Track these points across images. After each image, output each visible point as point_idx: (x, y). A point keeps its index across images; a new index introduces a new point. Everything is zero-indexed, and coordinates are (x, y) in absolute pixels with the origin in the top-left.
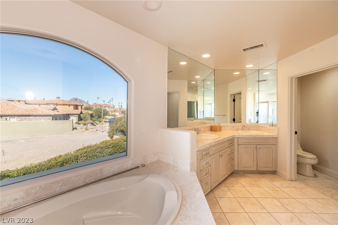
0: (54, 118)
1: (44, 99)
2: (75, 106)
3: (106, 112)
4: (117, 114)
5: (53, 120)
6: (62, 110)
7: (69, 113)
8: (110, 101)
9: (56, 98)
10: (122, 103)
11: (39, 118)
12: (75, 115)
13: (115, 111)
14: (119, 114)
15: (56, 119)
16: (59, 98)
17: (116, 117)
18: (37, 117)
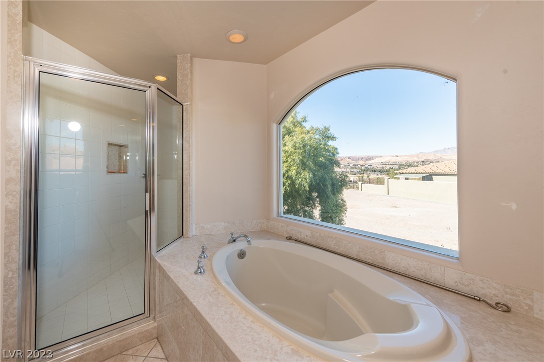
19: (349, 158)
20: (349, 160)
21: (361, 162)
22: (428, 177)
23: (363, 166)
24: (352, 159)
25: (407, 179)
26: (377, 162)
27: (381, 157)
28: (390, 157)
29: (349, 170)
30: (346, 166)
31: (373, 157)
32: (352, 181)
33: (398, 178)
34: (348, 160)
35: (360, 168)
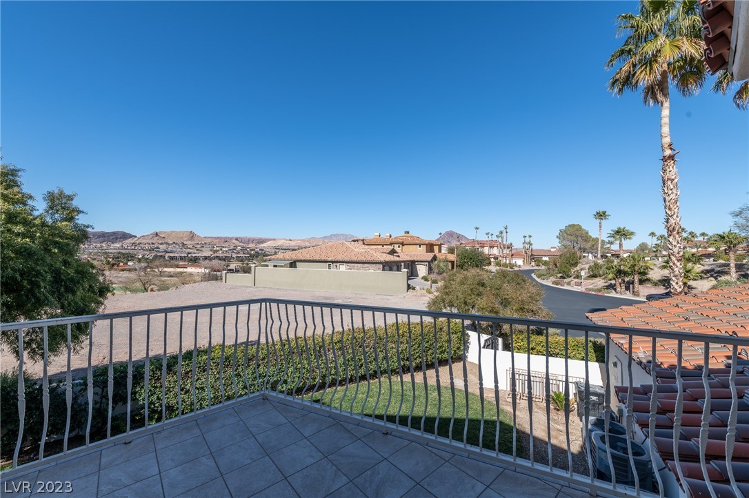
0: (387, 268)
1: (390, 236)
2: (429, 247)
3: (480, 258)
4: (520, 262)
5: (383, 270)
6: (405, 254)
7: (415, 259)
8: (501, 233)
9: (403, 234)
10: (530, 236)
11: (368, 267)
12: (424, 263)
13: (512, 255)
14: (524, 261)
15: (391, 270)
16: (408, 233)
17: (516, 269)
18: (366, 265)
19: (237, 239)
20: (237, 241)
21: (251, 246)
22: (293, 264)
23: (252, 250)
24: (240, 240)
25: (275, 266)
26: (271, 245)
27: (274, 240)
28: (283, 241)
29: (234, 255)
30: (230, 250)
31: (266, 239)
32: (233, 270)
33: (267, 266)
34: (234, 241)
35: (248, 253)
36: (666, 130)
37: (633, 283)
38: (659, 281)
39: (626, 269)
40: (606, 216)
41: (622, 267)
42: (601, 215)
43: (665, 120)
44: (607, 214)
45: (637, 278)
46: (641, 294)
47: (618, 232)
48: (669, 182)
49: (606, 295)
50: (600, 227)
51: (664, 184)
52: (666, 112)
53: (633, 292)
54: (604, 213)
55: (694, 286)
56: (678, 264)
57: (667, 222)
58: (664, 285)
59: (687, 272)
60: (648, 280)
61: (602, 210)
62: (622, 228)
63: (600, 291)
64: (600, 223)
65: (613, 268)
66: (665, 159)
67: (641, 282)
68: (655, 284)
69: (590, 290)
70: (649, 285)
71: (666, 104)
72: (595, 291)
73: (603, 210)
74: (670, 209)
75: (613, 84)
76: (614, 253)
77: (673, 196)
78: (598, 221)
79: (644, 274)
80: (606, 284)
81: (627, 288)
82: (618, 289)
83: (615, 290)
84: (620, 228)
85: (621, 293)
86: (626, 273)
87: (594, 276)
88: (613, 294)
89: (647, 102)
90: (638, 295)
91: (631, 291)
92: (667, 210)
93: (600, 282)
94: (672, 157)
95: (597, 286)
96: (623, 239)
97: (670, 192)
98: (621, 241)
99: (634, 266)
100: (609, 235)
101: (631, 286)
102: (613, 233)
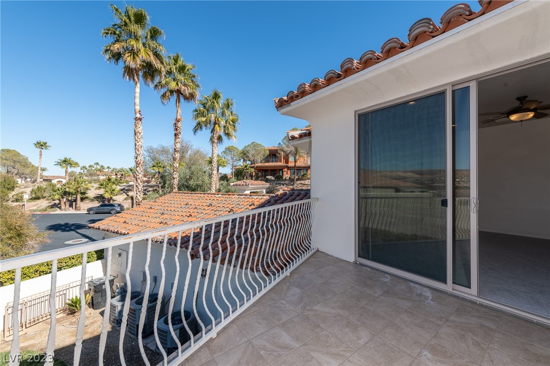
36: (137, 101)
37: (75, 201)
38: (94, 198)
39: (71, 190)
40: (46, 146)
41: (67, 190)
42: (41, 145)
43: (137, 95)
44: (47, 145)
45: (79, 196)
46: (82, 209)
47: (65, 161)
48: (138, 134)
49: (51, 213)
50: (41, 155)
51: (135, 134)
52: (138, 90)
53: (76, 207)
54: (45, 144)
55: (115, 199)
56: (141, 184)
57: (136, 158)
58: (98, 201)
59: (113, 190)
60: (87, 198)
61: (43, 141)
62: (68, 158)
63: (45, 210)
64: (41, 152)
65: (59, 190)
66: (136, 119)
67: (82, 199)
68: (92, 200)
69: (34, 211)
70: (87, 202)
71: (138, 85)
72: (40, 211)
73: (45, 141)
74: (138, 151)
75: (107, 51)
76: (46, 178)
77: (140, 143)
78: (39, 150)
79: (84, 193)
80: (50, 204)
81: (71, 206)
82: (63, 207)
83: (60, 208)
84: (66, 158)
85: (65, 210)
86: (69, 194)
87: (37, 198)
88: (58, 212)
89: (125, 77)
90: (79, 210)
91: (74, 207)
92: (137, 151)
93: (43, 203)
94: (140, 119)
95: (41, 206)
96: (69, 167)
97: (139, 140)
98: (67, 168)
99: (77, 188)
100: (56, 163)
101: (74, 203)
102: (60, 161)
